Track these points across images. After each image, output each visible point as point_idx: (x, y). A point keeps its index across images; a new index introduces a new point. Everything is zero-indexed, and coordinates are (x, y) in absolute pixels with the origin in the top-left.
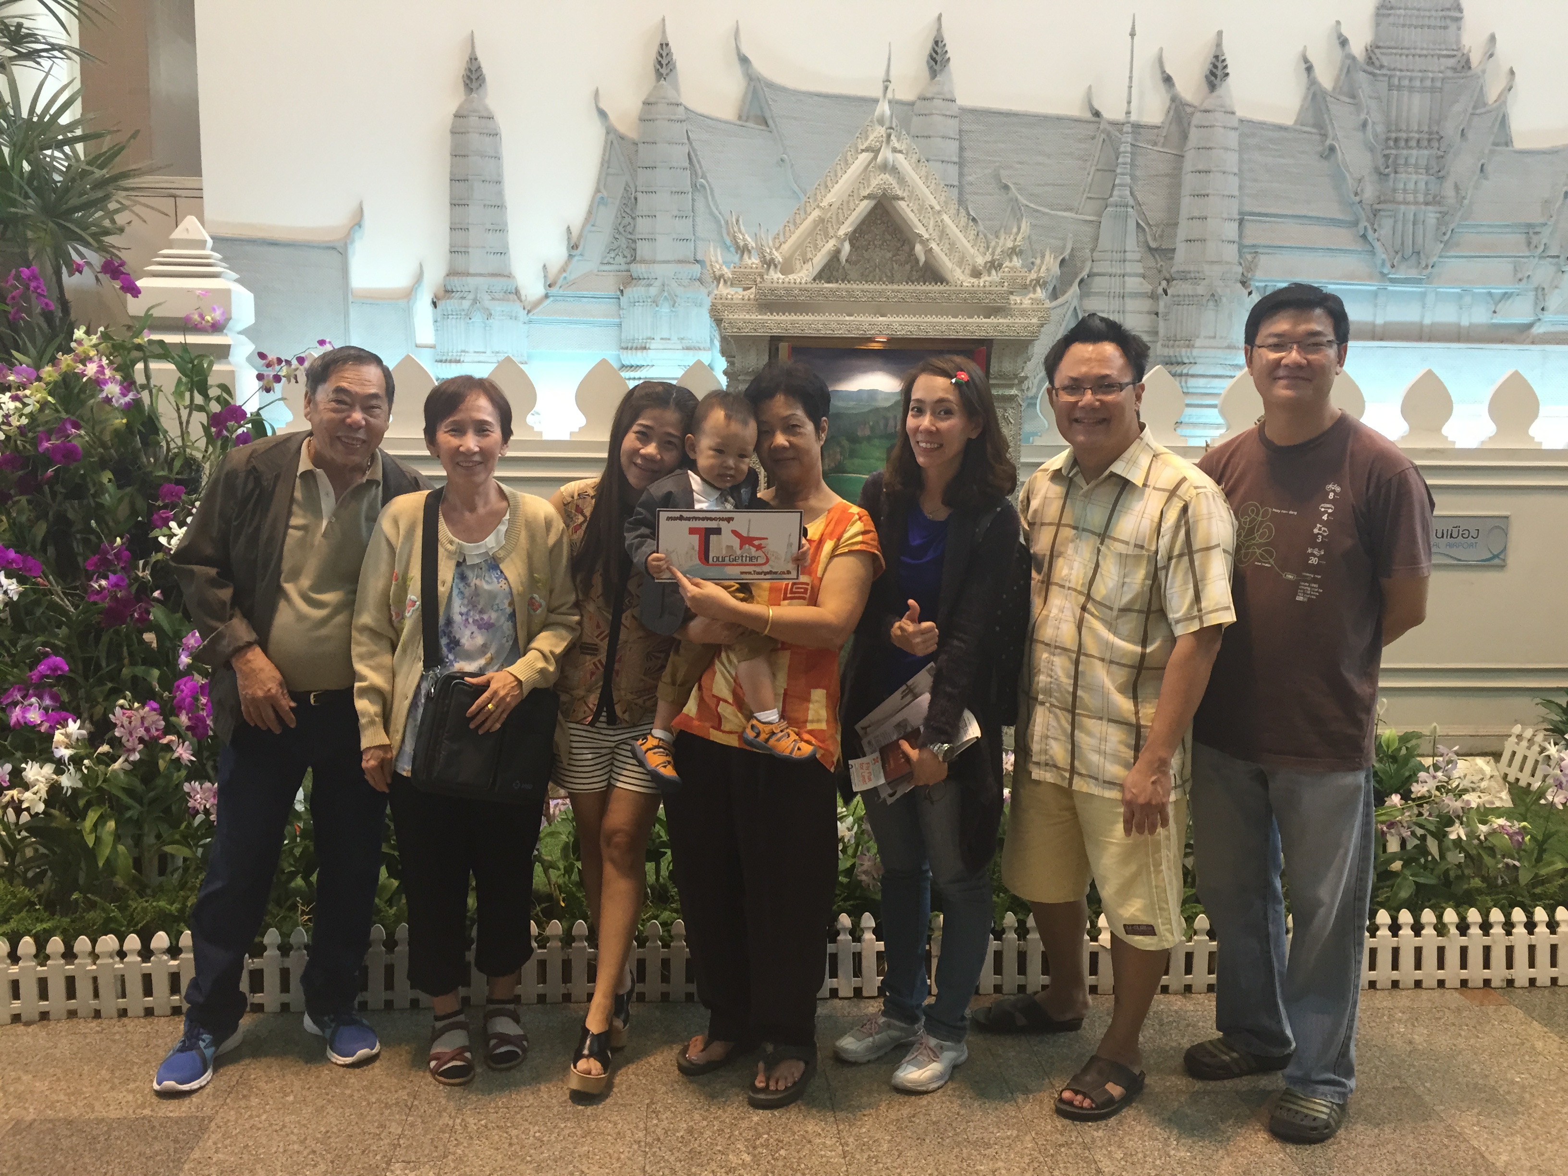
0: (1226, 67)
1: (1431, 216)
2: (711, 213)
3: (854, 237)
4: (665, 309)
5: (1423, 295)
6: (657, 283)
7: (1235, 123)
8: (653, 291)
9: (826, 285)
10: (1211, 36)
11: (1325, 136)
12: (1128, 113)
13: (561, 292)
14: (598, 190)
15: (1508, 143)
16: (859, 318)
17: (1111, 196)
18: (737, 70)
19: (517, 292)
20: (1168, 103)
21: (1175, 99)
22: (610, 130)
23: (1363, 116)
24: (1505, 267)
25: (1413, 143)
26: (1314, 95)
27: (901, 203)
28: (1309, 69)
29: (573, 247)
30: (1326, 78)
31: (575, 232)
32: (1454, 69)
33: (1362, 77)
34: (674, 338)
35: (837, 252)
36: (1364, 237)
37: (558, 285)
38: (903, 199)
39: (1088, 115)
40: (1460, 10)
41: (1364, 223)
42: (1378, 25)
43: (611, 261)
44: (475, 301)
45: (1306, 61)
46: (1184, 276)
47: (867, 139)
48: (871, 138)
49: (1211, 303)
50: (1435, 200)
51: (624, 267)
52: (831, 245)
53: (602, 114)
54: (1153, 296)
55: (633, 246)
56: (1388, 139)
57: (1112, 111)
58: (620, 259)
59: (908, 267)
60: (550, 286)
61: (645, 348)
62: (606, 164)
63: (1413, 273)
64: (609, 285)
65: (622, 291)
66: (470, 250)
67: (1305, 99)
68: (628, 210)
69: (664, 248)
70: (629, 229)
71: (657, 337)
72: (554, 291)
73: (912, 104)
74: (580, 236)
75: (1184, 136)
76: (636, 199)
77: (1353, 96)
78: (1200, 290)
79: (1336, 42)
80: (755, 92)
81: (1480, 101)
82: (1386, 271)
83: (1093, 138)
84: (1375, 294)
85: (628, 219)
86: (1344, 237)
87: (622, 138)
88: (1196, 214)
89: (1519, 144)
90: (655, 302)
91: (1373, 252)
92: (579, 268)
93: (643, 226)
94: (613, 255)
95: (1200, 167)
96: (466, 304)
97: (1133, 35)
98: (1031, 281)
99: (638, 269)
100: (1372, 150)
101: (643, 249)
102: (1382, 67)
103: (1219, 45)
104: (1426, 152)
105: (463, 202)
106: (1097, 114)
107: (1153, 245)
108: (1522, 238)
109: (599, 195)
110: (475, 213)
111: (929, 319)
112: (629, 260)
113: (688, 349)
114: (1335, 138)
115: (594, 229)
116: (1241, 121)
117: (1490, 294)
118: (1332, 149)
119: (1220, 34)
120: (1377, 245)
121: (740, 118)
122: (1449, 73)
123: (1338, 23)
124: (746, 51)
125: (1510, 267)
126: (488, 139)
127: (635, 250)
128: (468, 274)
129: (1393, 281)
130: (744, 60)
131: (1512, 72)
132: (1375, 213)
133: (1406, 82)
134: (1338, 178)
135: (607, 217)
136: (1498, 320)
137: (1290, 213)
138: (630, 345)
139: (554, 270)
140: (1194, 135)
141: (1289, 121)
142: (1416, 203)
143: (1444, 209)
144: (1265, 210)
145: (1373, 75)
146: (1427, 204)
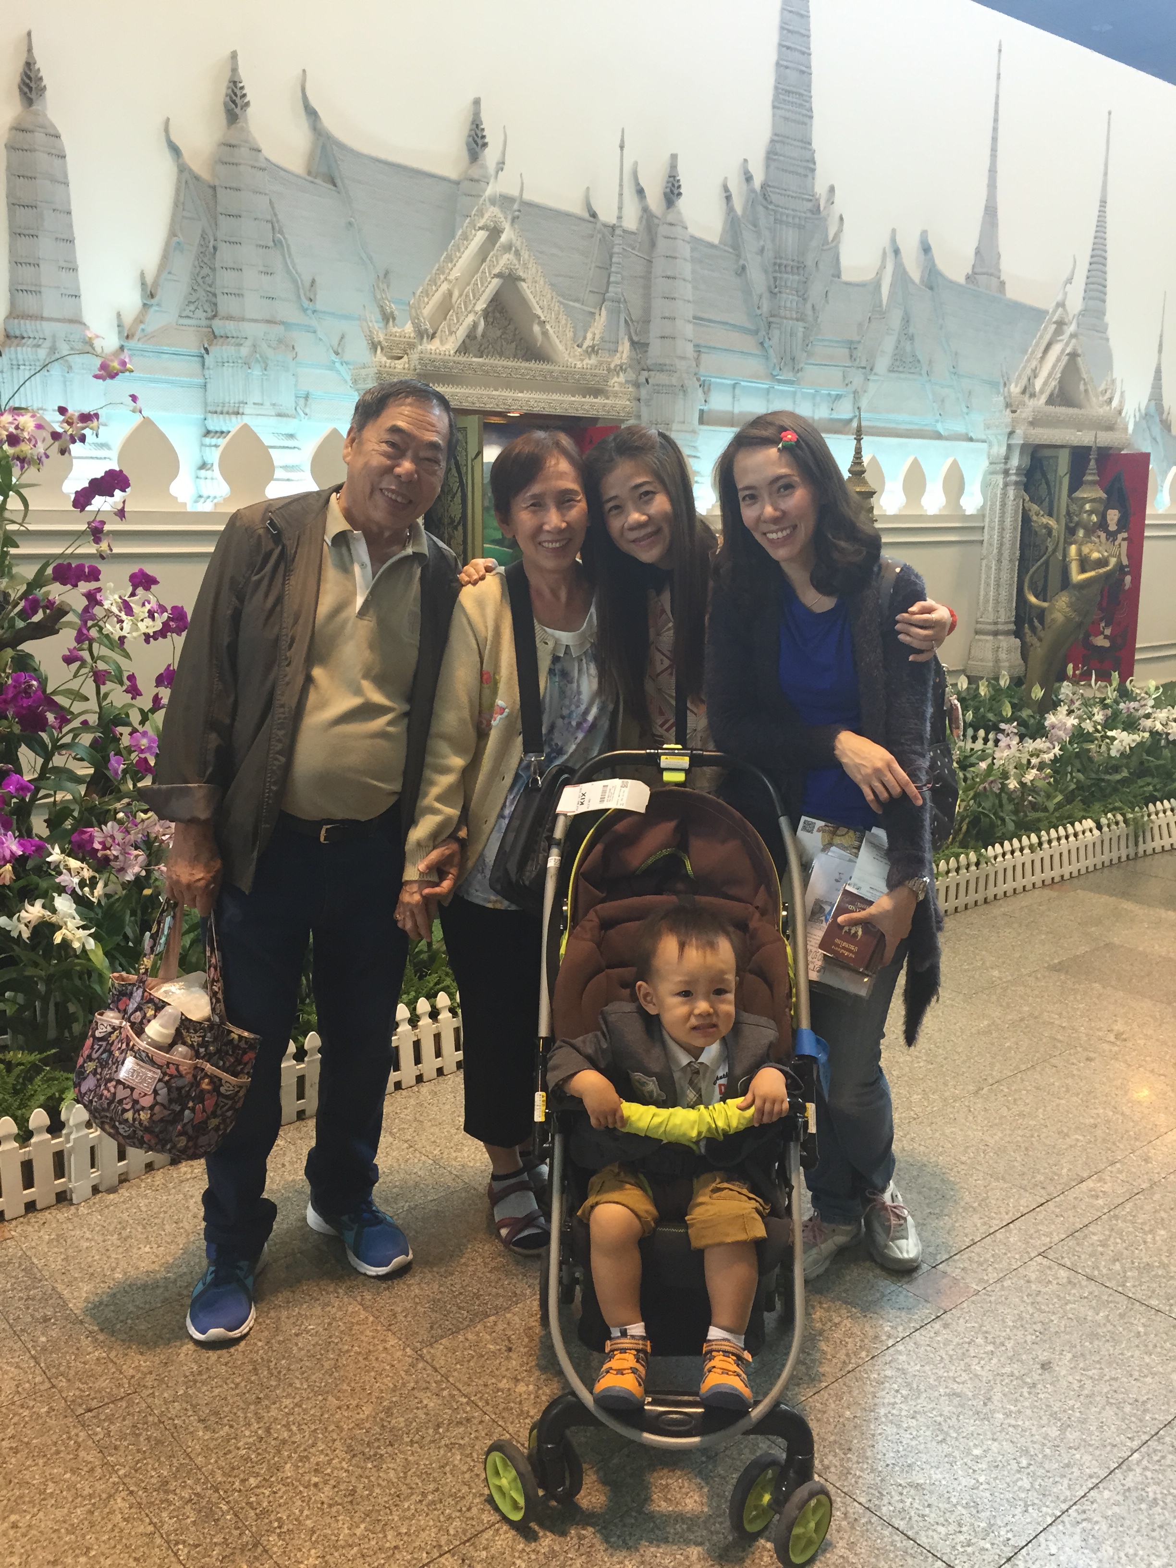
0: (679, 187)
1: (800, 328)
2: (288, 272)
4: (257, 372)
5: (794, 394)
6: (248, 343)
7: (688, 238)
8: (244, 351)
10: (666, 158)
11: (739, 256)
12: (620, 218)
13: (140, 345)
14: (172, 233)
15: (839, 277)
16: (503, 394)
17: (607, 291)
18: (304, 123)
20: (640, 213)
21: (645, 210)
22: (182, 169)
23: (762, 243)
24: (837, 373)
25: (789, 269)
26: (732, 222)
27: (523, 284)
28: (728, 198)
29: (149, 294)
30: (738, 204)
31: (149, 279)
32: (811, 211)
33: (760, 209)
34: (267, 404)
36: (762, 344)
37: (136, 337)
38: (524, 280)
39: (586, 215)
40: (814, 163)
41: (763, 333)
42: (768, 167)
43: (191, 314)
44: (53, 349)
45: (726, 189)
46: (661, 368)
49: (681, 393)
50: (801, 318)
51: (204, 323)
52: (471, 318)
53: (175, 150)
55: (214, 300)
56: (775, 264)
57: (607, 215)
58: (200, 314)
60: (127, 337)
61: (238, 413)
62: (178, 205)
63: (790, 376)
64: (190, 342)
65: (206, 350)
66: (43, 289)
67: (725, 223)
68: (206, 260)
69: (252, 305)
70: (209, 280)
71: (250, 401)
72: (132, 344)
74: (156, 283)
75: (653, 244)
76: (215, 248)
77: (755, 226)
78: (674, 381)
79: (743, 178)
80: (324, 147)
81: (825, 242)
82: (775, 373)
83: (592, 236)
84: (768, 391)
85: (206, 270)
86: (749, 343)
87: (197, 178)
88: (667, 315)
89: (845, 277)
90: (247, 364)
91: (767, 358)
92: (156, 321)
93: (225, 279)
94: (192, 307)
95: (669, 274)
96: (42, 353)
97: (622, 147)
98: (616, 366)
99: (218, 325)
100: (766, 272)
101: (226, 304)
102: (771, 202)
103: (673, 166)
104: (796, 277)
105: (31, 232)
106: (594, 215)
107: (636, 339)
108: (846, 351)
109: (175, 239)
110: (45, 247)
112: (210, 314)
114: (746, 260)
115: (170, 277)
116: (692, 237)
117: (829, 395)
118: (744, 268)
119: (674, 157)
120: (771, 351)
122: (809, 215)
123: (746, 161)
124: (314, 103)
125: (841, 374)
126: (57, 162)
127: (215, 304)
128: (42, 318)
129: (780, 382)
130: (311, 113)
131: (841, 218)
132: (770, 324)
133: (784, 218)
134: (747, 290)
135: (184, 265)
136: (835, 416)
137: (718, 319)
138: (219, 409)
139: (128, 320)
140: (661, 244)
141: (716, 240)
142: (792, 319)
143: (806, 325)
144: (705, 316)
145: (767, 208)
146: (797, 320)
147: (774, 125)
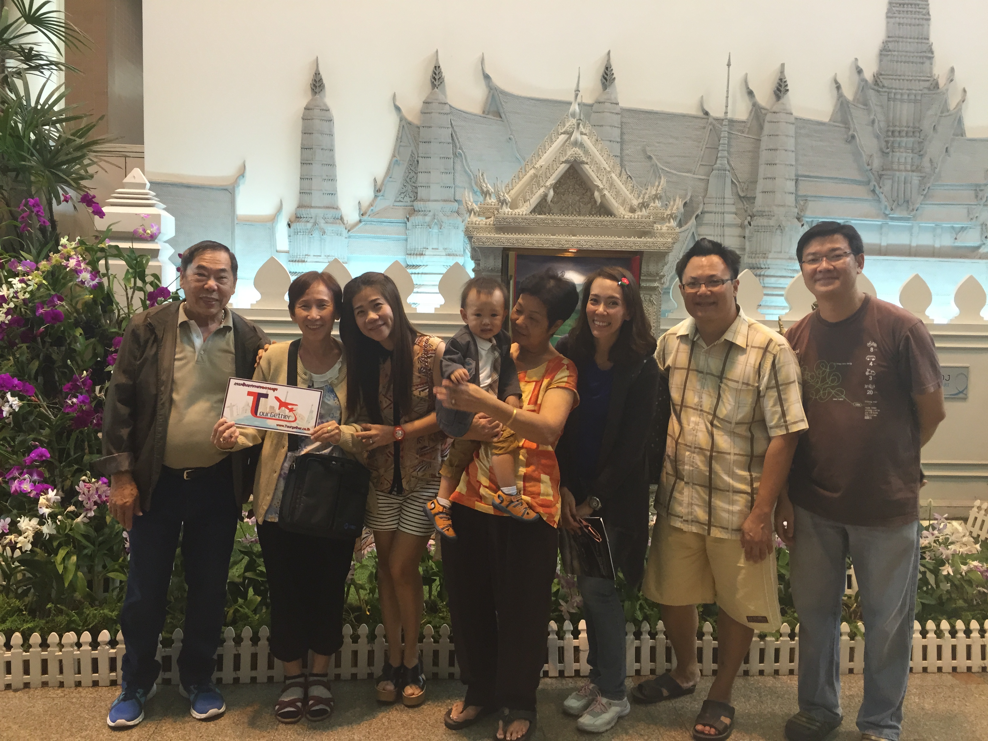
0: (787, 85)
2: (466, 172)
3: (556, 187)
4: (435, 230)
5: (911, 228)
6: (431, 214)
7: (793, 120)
8: (428, 219)
9: (538, 216)
10: (778, 66)
11: (849, 129)
12: (726, 113)
13: (370, 219)
14: (394, 156)
15: (963, 134)
16: (559, 237)
17: (715, 164)
18: (482, 83)
19: (342, 219)
20: (750, 107)
21: (755, 105)
22: (402, 119)
23: (872, 117)
24: (963, 211)
25: (904, 134)
26: (842, 104)
27: (587, 166)
28: (838, 88)
29: (378, 191)
30: (849, 93)
31: (379, 182)
32: (929, 89)
33: (871, 93)
34: (441, 248)
35: (545, 196)
36: (873, 191)
37: (368, 214)
38: (587, 163)
39: (701, 114)
40: (932, 52)
41: (873, 183)
42: (881, 61)
43: (402, 200)
44: (315, 223)
45: (836, 82)
46: (762, 214)
47: (564, 126)
48: (567, 125)
49: (778, 232)
50: (917, 169)
51: (409, 204)
52: (542, 191)
53: (398, 109)
54: (742, 226)
55: (416, 191)
56: (888, 131)
57: (716, 111)
58: (407, 199)
59: (589, 206)
60: (362, 215)
61: (422, 254)
62: (399, 139)
63: (905, 214)
64: (400, 215)
65: (408, 219)
66: (313, 192)
67: (836, 106)
68: (412, 168)
69: (435, 192)
70: (413, 180)
71: (430, 248)
72: (365, 218)
73: (591, 106)
74: (383, 184)
75: (761, 128)
76: (418, 161)
77: (865, 104)
78: (772, 222)
79: (855, 72)
80: (493, 96)
81: (945, 109)
82: (887, 212)
83: (704, 128)
84: (881, 227)
85: (412, 174)
86: (862, 191)
87: (410, 123)
88: (769, 176)
89: (969, 135)
90: (429, 226)
91: (879, 201)
92: (381, 204)
93: (422, 178)
94: (402, 196)
95: (771, 147)
96: (309, 225)
97: (729, 65)
98: (667, 215)
99: (418, 205)
100: (878, 137)
101: (422, 193)
102: (884, 86)
103: (782, 72)
104: (912, 139)
105: (309, 162)
106: (707, 113)
107: (742, 195)
108: (972, 193)
109: (395, 159)
110: (316, 169)
111: (603, 238)
112: (413, 199)
113: (449, 255)
114: (855, 130)
115: (391, 179)
116: (796, 119)
117: (953, 228)
118: (853, 137)
119: (783, 65)
120: (882, 196)
121: (484, 112)
122: (926, 91)
123: (856, 59)
124: (488, 71)
125: (965, 211)
126: (326, 124)
127: (417, 193)
128: (311, 207)
129: (893, 219)
130: (487, 77)
131: (965, 91)
132: (881, 176)
133: (899, 96)
134: (857, 154)
135: (399, 173)
136: (958, 244)
137: (825, 175)
138: (412, 252)
139: (365, 204)
140: (767, 127)
141: (826, 119)
142: (906, 170)
143: (923, 175)
144: (812, 174)
145: (878, 91)
146: (913, 171)
147: (888, 30)
